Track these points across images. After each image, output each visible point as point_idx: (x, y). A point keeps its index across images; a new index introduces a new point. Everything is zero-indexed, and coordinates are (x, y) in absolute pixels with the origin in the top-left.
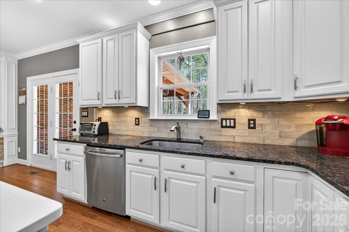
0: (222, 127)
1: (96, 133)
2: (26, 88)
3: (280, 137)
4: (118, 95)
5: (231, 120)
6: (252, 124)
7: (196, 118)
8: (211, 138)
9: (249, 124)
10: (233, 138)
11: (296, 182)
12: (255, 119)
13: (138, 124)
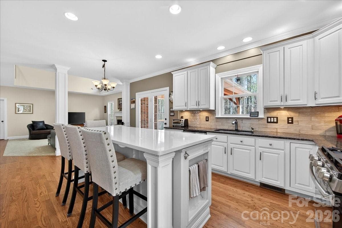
0: (268, 122)
1: (183, 125)
2: (135, 99)
3: (312, 129)
4: (198, 104)
5: (274, 118)
6: (290, 121)
7: (249, 117)
8: (260, 129)
9: (288, 120)
10: (276, 129)
11: (309, 150)
12: (293, 117)
13: (208, 121)
